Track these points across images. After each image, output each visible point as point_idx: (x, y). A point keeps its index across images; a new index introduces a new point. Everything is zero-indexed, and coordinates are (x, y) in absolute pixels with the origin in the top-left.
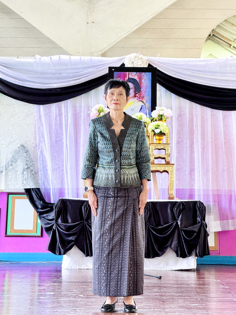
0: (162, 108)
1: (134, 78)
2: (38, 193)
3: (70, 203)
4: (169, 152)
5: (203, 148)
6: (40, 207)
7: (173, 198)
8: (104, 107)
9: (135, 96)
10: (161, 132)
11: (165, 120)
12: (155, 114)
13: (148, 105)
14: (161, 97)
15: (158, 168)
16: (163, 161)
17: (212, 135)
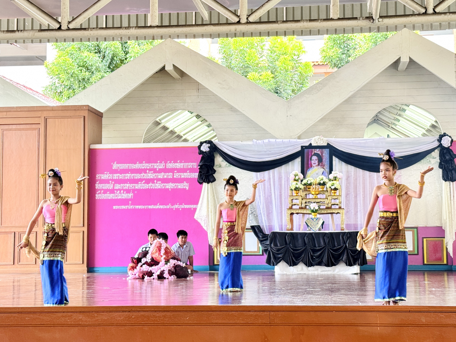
0: (336, 172)
1: (317, 153)
2: (259, 228)
3: (278, 234)
4: (341, 201)
5: (364, 198)
6: (261, 237)
7: (343, 230)
8: (298, 172)
9: (319, 165)
10: (335, 188)
11: (338, 180)
12: (331, 176)
13: (328, 170)
14: (336, 165)
15: (334, 211)
16: (337, 207)
17: (369, 189)
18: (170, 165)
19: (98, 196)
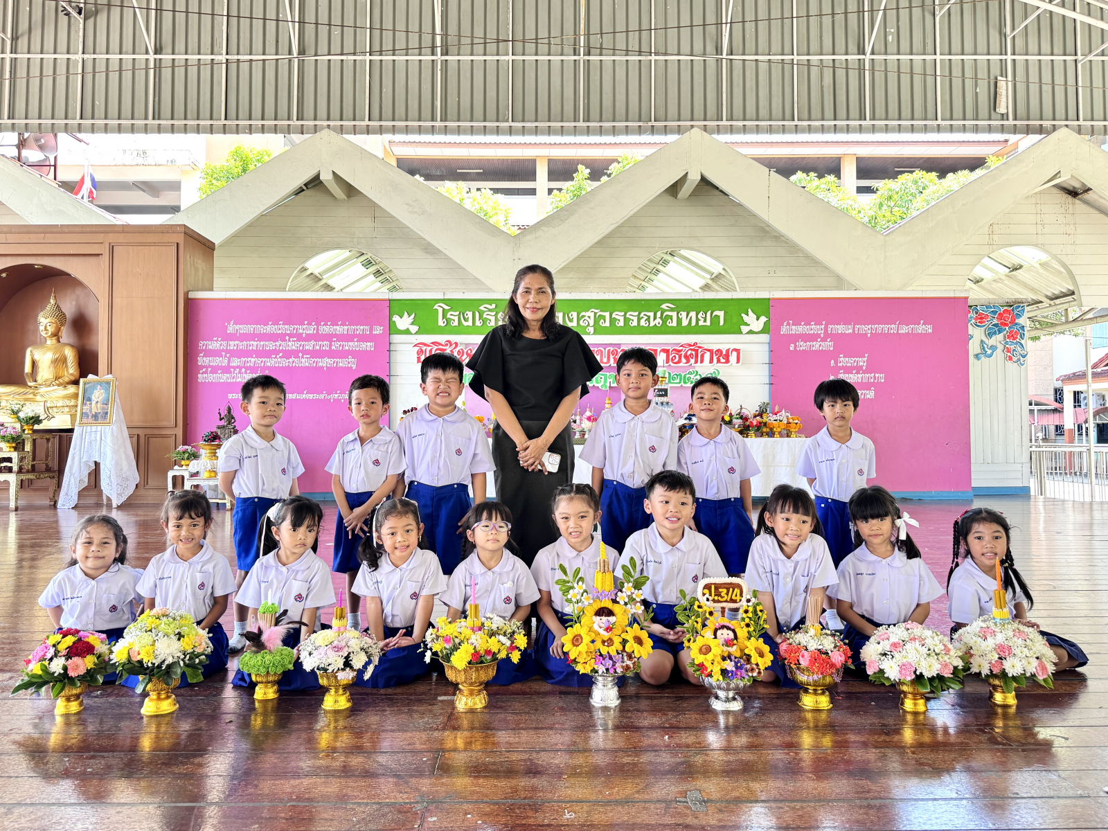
18: (326, 329)
19: (201, 378)
